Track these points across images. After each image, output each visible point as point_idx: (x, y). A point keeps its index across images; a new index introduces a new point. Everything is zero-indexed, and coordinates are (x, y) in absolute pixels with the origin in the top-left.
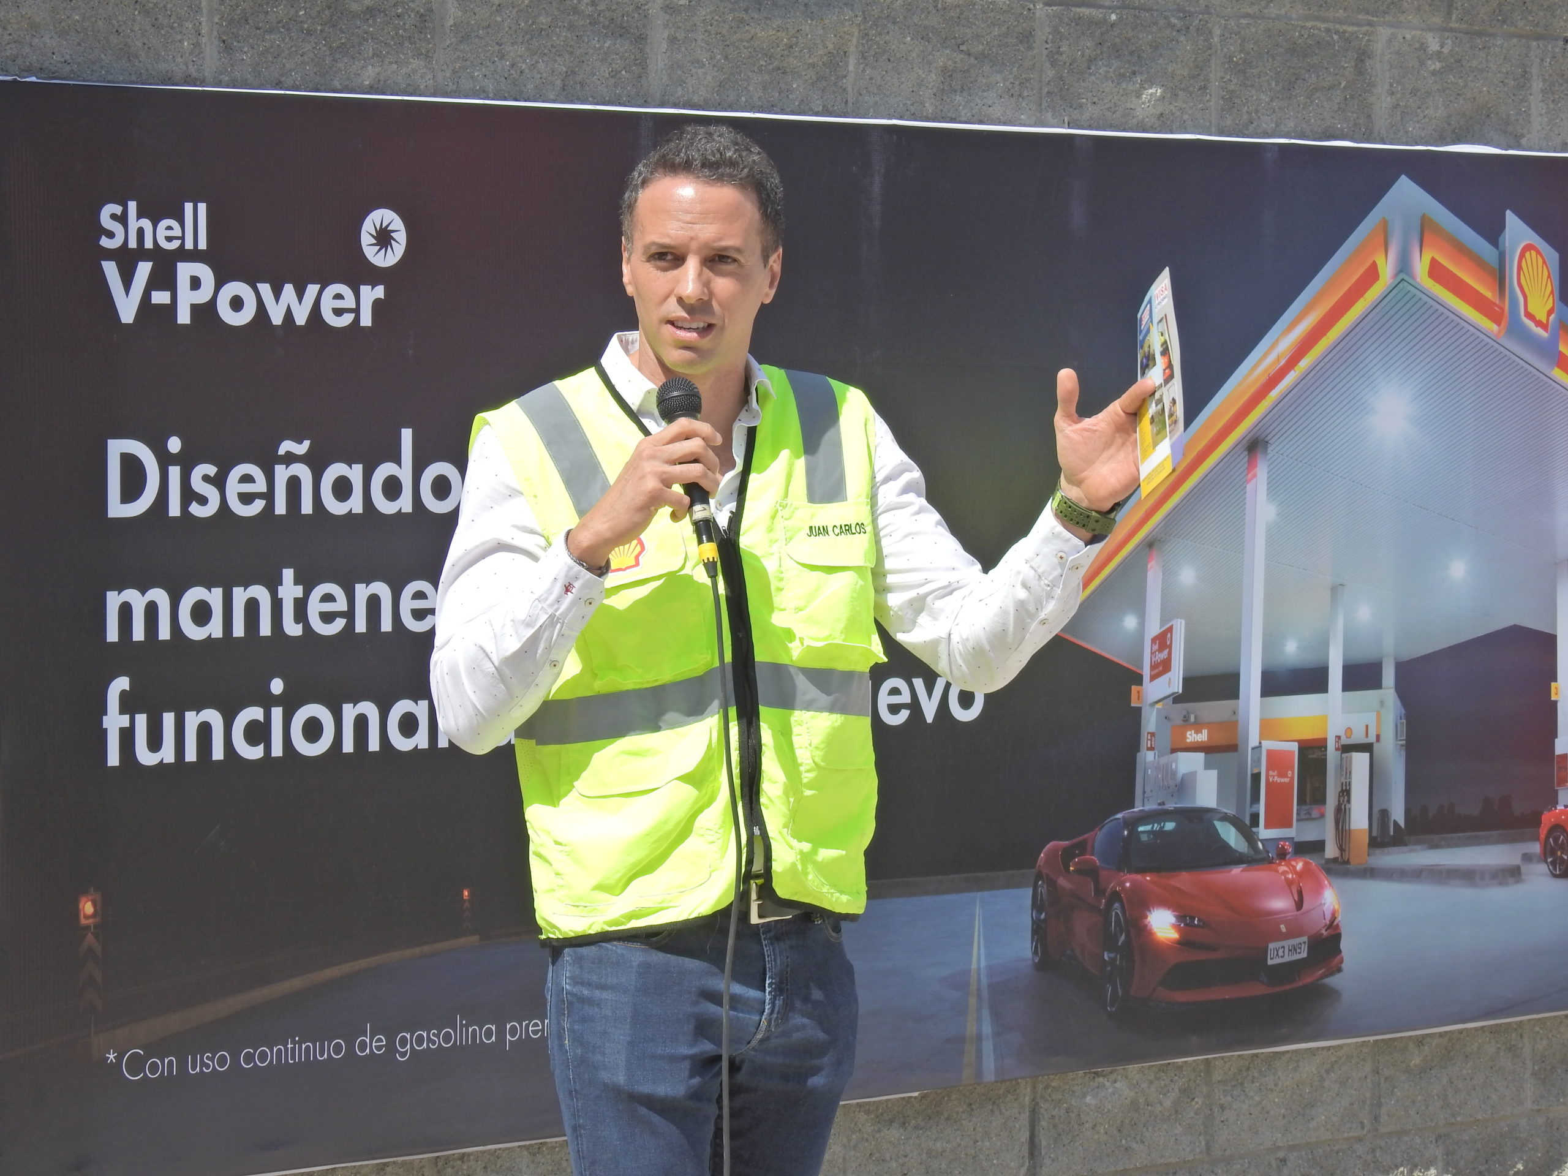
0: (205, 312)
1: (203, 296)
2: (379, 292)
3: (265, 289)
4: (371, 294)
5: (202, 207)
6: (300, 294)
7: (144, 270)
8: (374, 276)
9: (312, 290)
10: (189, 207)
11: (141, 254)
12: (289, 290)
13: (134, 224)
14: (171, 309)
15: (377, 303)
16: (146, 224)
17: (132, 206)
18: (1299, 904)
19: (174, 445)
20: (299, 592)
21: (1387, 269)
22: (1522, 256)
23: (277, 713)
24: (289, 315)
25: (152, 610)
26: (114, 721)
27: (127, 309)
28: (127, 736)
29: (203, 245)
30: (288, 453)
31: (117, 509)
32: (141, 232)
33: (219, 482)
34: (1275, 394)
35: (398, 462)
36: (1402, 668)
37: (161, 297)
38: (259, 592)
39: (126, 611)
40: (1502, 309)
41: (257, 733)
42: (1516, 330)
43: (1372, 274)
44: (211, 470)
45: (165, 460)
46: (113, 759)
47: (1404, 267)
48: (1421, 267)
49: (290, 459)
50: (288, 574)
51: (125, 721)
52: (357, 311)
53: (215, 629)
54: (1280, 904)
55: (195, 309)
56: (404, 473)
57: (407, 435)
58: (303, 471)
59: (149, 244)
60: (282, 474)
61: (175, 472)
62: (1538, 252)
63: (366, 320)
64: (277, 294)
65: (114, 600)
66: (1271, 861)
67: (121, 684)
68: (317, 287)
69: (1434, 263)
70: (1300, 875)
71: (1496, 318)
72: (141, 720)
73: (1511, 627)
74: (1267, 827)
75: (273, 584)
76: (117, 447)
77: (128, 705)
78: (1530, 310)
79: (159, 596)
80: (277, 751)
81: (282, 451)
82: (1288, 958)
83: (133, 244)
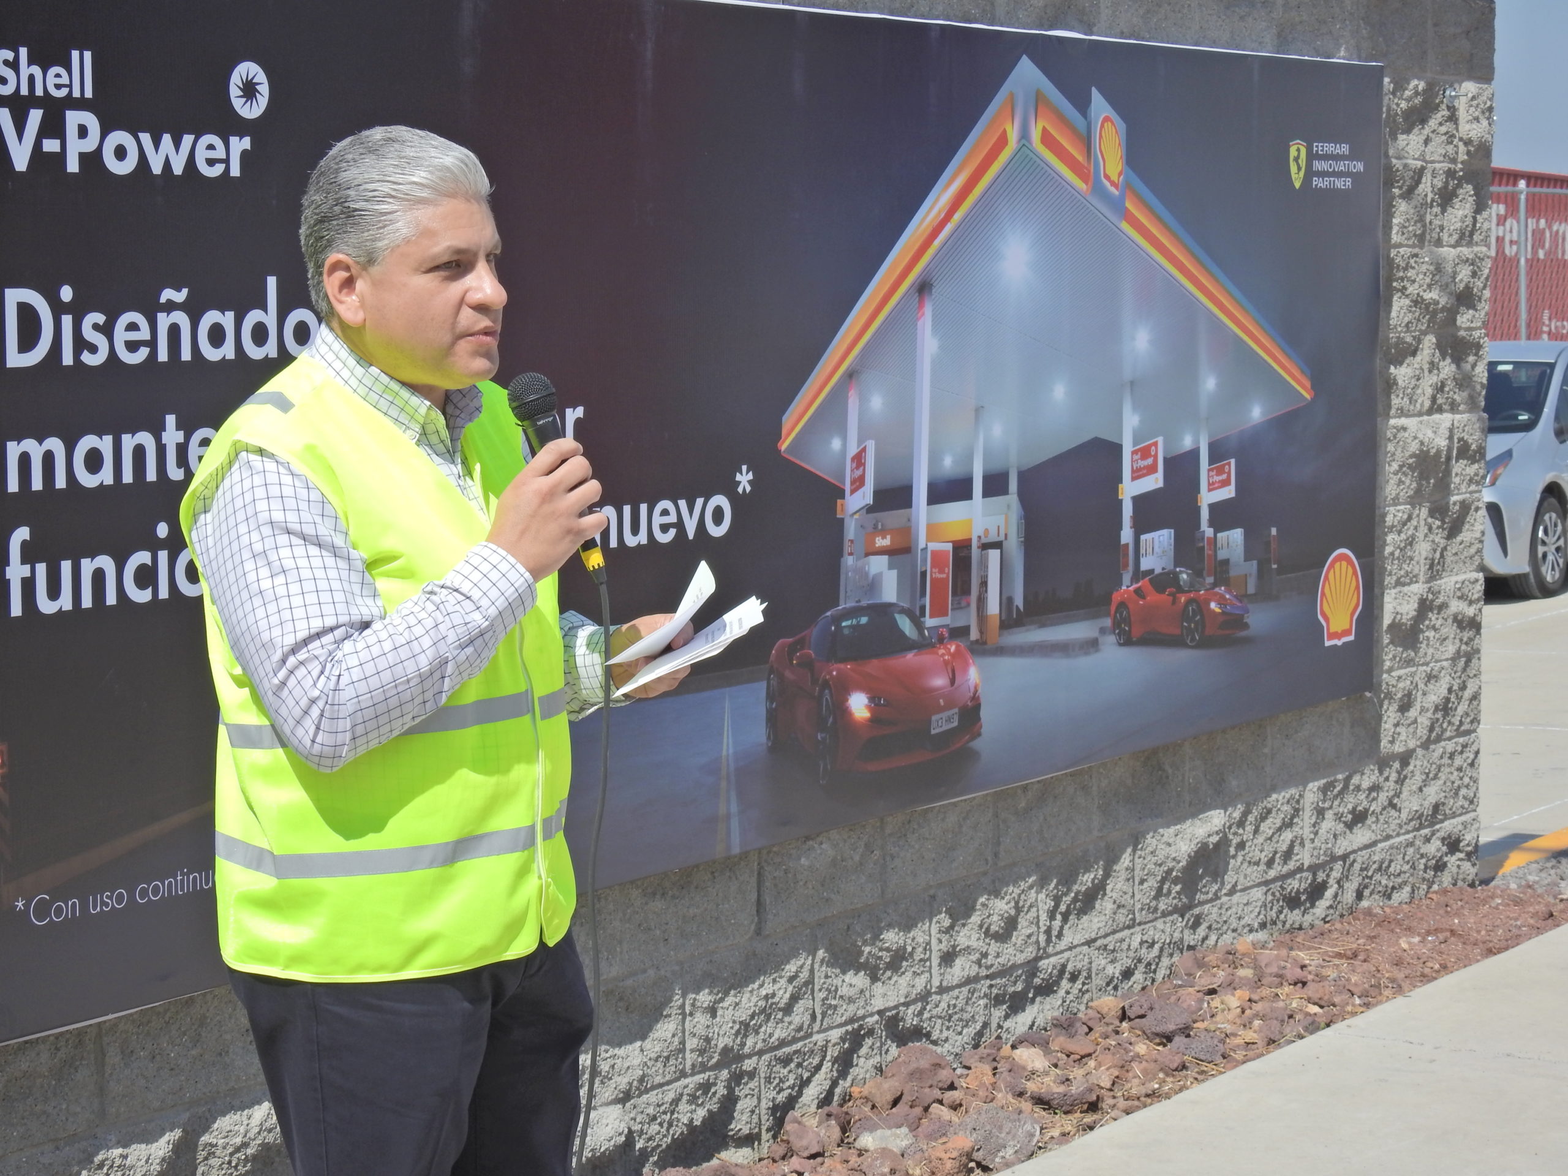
0: (92, 161)
1: (90, 145)
2: (246, 143)
3: (146, 138)
4: (240, 144)
5: (88, 55)
6: (177, 144)
7: (35, 117)
8: (240, 126)
9: (188, 140)
10: (75, 54)
11: (32, 101)
12: (167, 139)
13: (25, 70)
14: (62, 156)
15: (244, 154)
16: (36, 70)
17: (23, 52)
18: (953, 681)
19: (66, 294)
20: (180, 437)
21: (1013, 135)
22: (1102, 126)
23: (163, 556)
24: (167, 164)
25: (49, 459)
26: (16, 571)
27: (20, 157)
28: (28, 585)
29: (89, 94)
30: (169, 301)
31: (15, 359)
32: (31, 78)
33: (107, 331)
34: (937, 243)
35: (265, 309)
36: (1022, 476)
37: (51, 146)
38: (145, 438)
39: (25, 460)
40: (1089, 171)
41: (146, 577)
42: (1098, 189)
43: (1003, 141)
44: (99, 318)
45: (58, 309)
46: (16, 610)
47: (1025, 135)
48: (1036, 135)
49: (170, 306)
50: (171, 420)
51: (26, 570)
52: (226, 161)
53: (106, 476)
54: (939, 681)
55: (83, 156)
56: (270, 319)
57: (272, 282)
58: (181, 318)
59: (39, 92)
60: (164, 321)
61: (67, 320)
62: (1113, 123)
63: (235, 171)
64: (157, 144)
65: (14, 450)
66: (933, 646)
67: (22, 534)
68: (192, 137)
69: (1044, 130)
70: (953, 656)
71: (1084, 178)
72: (41, 569)
73: (1093, 439)
74: (931, 616)
75: (157, 430)
76: (14, 296)
77: (29, 555)
78: (1108, 172)
79: (55, 444)
80: (164, 593)
81: (163, 299)
82: (946, 727)
83: (24, 91)
